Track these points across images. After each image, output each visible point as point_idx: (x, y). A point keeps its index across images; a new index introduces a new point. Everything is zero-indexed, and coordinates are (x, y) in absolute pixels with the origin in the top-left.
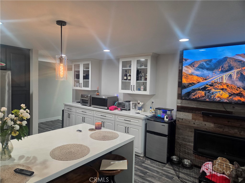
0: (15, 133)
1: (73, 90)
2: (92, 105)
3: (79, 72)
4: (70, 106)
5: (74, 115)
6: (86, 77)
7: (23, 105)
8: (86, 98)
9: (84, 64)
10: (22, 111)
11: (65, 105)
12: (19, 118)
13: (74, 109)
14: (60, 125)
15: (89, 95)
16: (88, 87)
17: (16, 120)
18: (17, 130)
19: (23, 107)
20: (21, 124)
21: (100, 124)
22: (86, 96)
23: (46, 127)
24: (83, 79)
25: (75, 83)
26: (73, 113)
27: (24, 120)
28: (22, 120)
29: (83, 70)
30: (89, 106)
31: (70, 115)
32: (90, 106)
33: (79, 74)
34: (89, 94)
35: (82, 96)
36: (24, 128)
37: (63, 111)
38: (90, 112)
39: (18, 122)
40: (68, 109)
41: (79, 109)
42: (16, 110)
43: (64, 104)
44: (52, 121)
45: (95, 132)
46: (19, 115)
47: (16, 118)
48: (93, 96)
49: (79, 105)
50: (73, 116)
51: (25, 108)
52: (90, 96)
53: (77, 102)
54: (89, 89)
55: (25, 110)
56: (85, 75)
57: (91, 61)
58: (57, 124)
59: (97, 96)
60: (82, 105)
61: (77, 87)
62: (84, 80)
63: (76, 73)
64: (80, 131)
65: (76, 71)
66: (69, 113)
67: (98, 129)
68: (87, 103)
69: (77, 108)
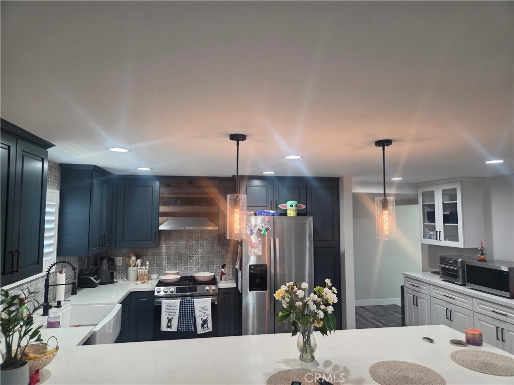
0: (319, 323)
1: (422, 245)
2: (468, 284)
3: (433, 206)
4: (416, 280)
5: (426, 300)
6: (450, 217)
7: (328, 281)
8: (451, 264)
9: (443, 190)
10: (326, 290)
11: (406, 277)
12: (323, 300)
13: (426, 287)
14: (399, 317)
15: (460, 260)
16: (457, 240)
17: (319, 302)
18: (321, 319)
19: (328, 284)
20: (326, 309)
21: (479, 333)
22: (451, 261)
23: (371, 318)
24: (444, 223)
25: (427, 230)
26: (424, 296)
27: (330, 305)
28: (327, 304)
29: (443, 203)
30: (460, 284)
31: (418, 298)
32: (464, 285)
33: (434, 212)
34: (460, 257)
35: (443, 260)
36: (329, 317)
37: (402, 288)
38: (465, 299)
39: (322, 307)
40: (412, 286)
41: (436, 290)
42: (319, 287)
43: (403, 274)
44: (382, 307)
45: (465, 350)
46: (323, 296)
47: (319, 299)
48: (468, 262)
49: (437, 280)
50: (424, 302)
51: (330, 285)
52: (462, 262)
53: (432, 272)
54: (459, 244)
55: (330, 288)
56: (447, 213)
57: (460, 183)
58: (392, 314)
59: (480, 263)
60: (443, 280)
61: (431, 238)
62: (446, 224)
63: (428, 210)
64: (431, 341)
65: (428, 206)
66: (416, 294)
67: (473, 345)
68: (456, 277)
69: (432, 287)
